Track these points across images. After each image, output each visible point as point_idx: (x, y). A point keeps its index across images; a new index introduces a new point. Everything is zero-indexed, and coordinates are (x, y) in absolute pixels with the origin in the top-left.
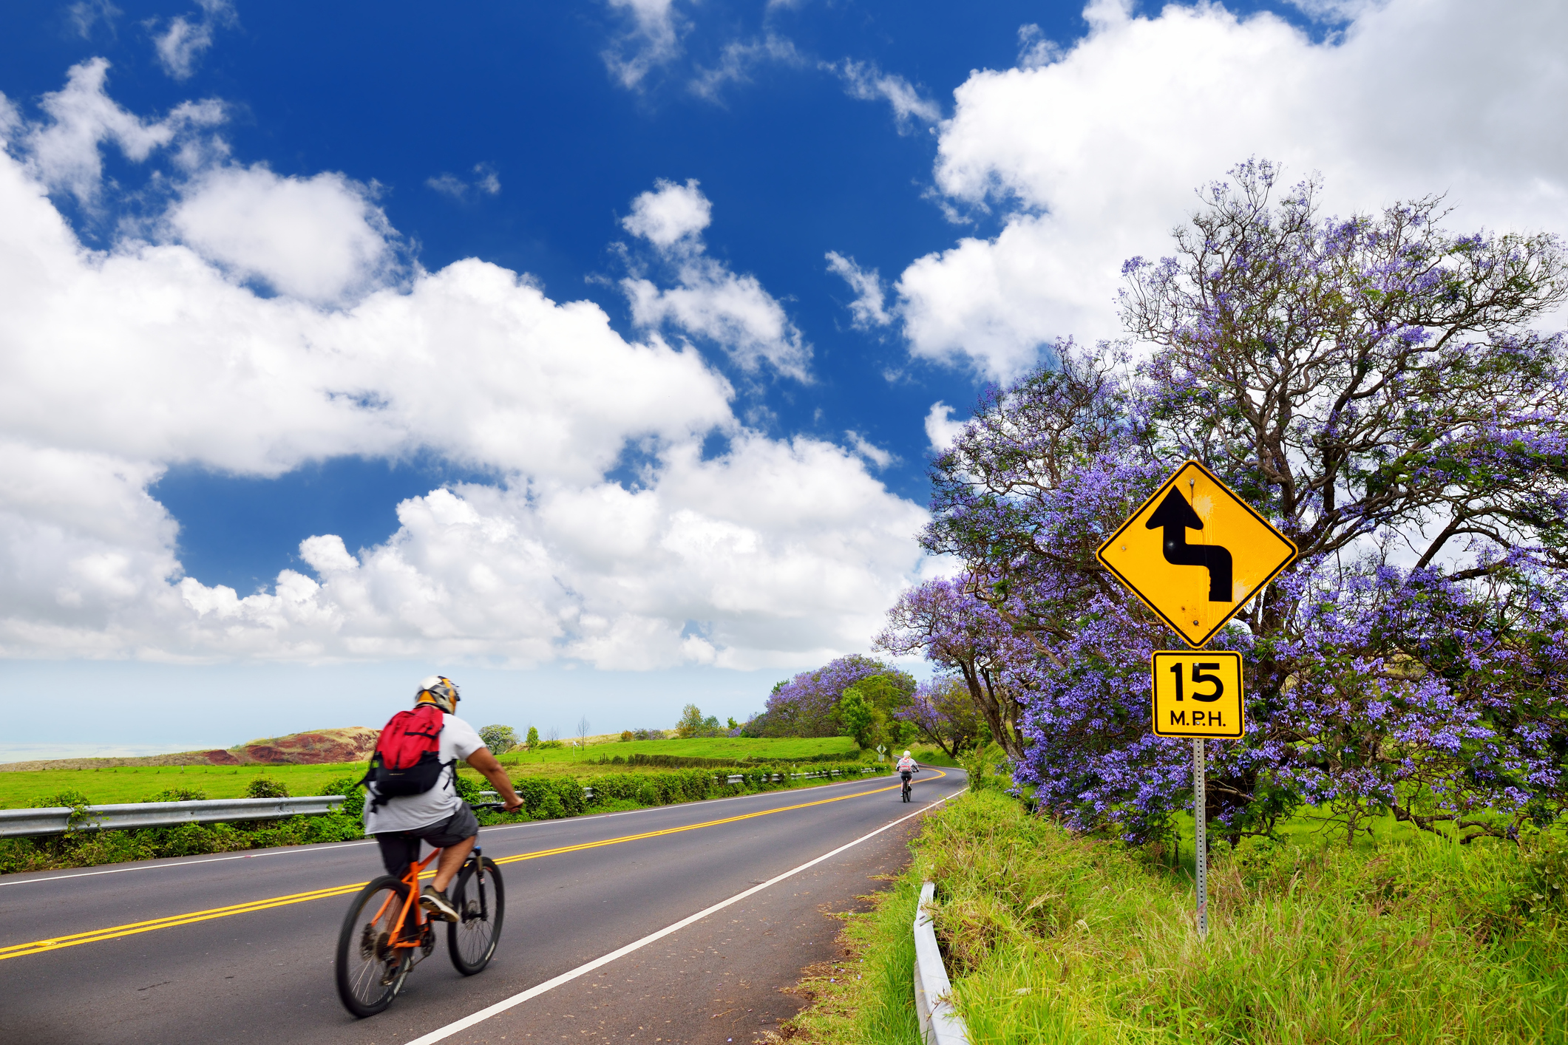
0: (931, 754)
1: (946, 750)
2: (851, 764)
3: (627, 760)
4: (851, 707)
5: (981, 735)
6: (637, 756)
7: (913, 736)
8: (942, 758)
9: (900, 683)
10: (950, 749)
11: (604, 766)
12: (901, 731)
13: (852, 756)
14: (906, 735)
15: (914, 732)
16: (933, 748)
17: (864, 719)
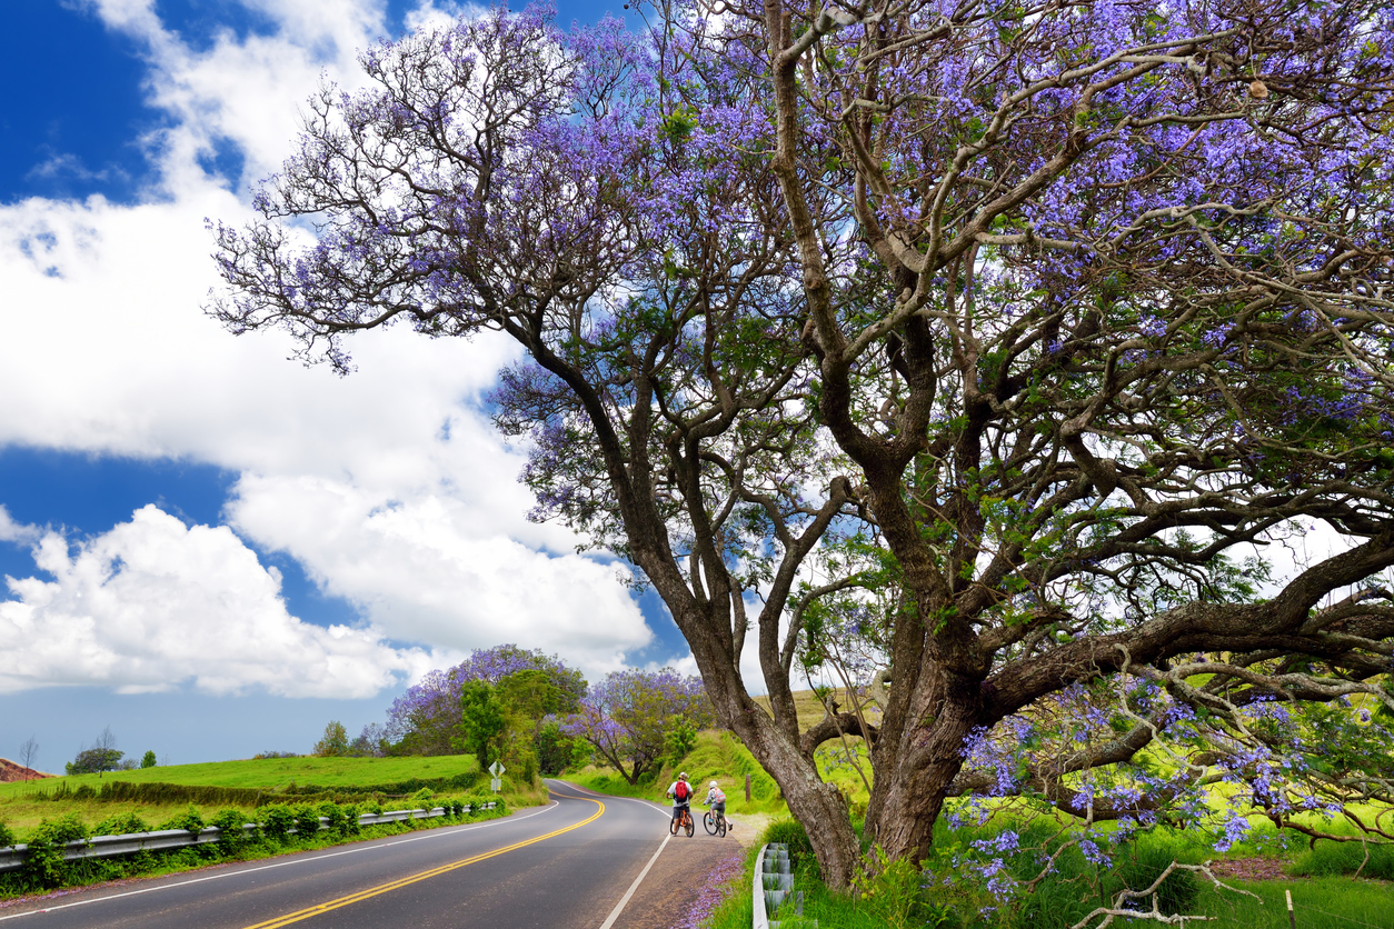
0: (605, 779)
1: (624, 774)
2: (463, 797)
3: (99, 791)
4: (472, 706)
5: (669, 749)
6: (116, 784)
7: (587, 758)
8: (618, 784)
9: (563, 682)
10: (630, 773)
11: (61, 803)
12: (574, 752)
13: (464, 782)
14: (579, 756)
15: (589, 752)
16: (611, 773)
17: (491, 723)
